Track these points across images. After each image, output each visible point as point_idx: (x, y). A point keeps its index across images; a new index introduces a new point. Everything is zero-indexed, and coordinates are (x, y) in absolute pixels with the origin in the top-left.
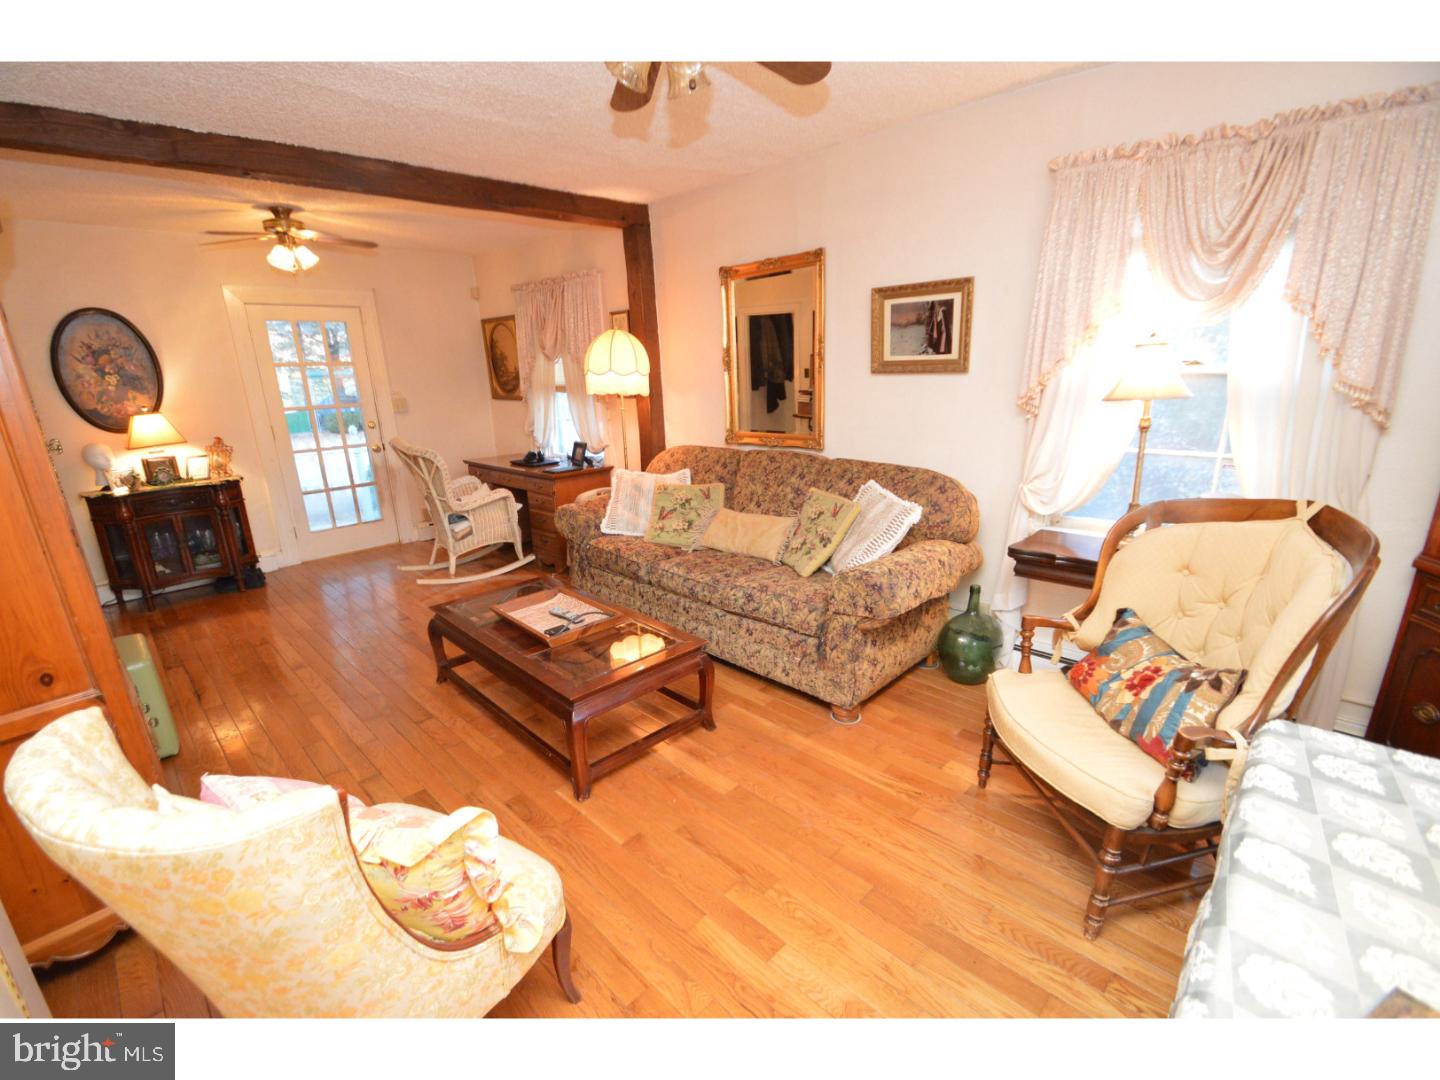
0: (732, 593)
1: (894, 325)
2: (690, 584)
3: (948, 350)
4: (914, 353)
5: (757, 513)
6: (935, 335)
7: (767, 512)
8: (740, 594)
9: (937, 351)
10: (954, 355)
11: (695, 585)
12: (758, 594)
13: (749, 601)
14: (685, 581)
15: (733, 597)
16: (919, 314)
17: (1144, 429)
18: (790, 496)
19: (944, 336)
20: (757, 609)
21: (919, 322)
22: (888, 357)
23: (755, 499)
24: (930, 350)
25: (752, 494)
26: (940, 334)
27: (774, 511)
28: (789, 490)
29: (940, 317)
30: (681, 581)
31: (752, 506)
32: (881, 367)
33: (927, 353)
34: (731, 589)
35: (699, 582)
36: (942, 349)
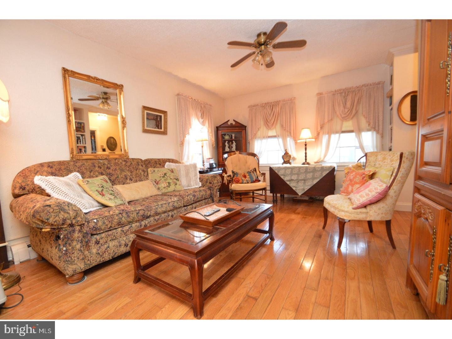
0: (189, 197)
1: (147, 118)
2: (171, 204)
3: (161, 129)
4: (153, 128)
5: (132, 183)
6: (158, 124)
7: (136, 181)
8: (191, 196)
9: (158, 128)
10: (162, 130)
11: (174, 203)
12: (196, 193)
13: (195, 197)
14: (168, 204)
15: (190, 199)
16: (154, 117)
17: (202, 147)
18: (142, 173)
19: (160, 125)
20: (198, 198)
21: (154, 119)
22: (146, 128)
23: (129, 178)
24: (157, 128)
25: (126, 176)
26: (159, 124)
27: (139, 180)
28: (141, 171)
29: (159, 119)
30: (167, 205)
31: (128, 181)
32: (145, 131)
33: (156, 129)
34: (188, 197)
35: (174, 201)
36: (160, 128)
